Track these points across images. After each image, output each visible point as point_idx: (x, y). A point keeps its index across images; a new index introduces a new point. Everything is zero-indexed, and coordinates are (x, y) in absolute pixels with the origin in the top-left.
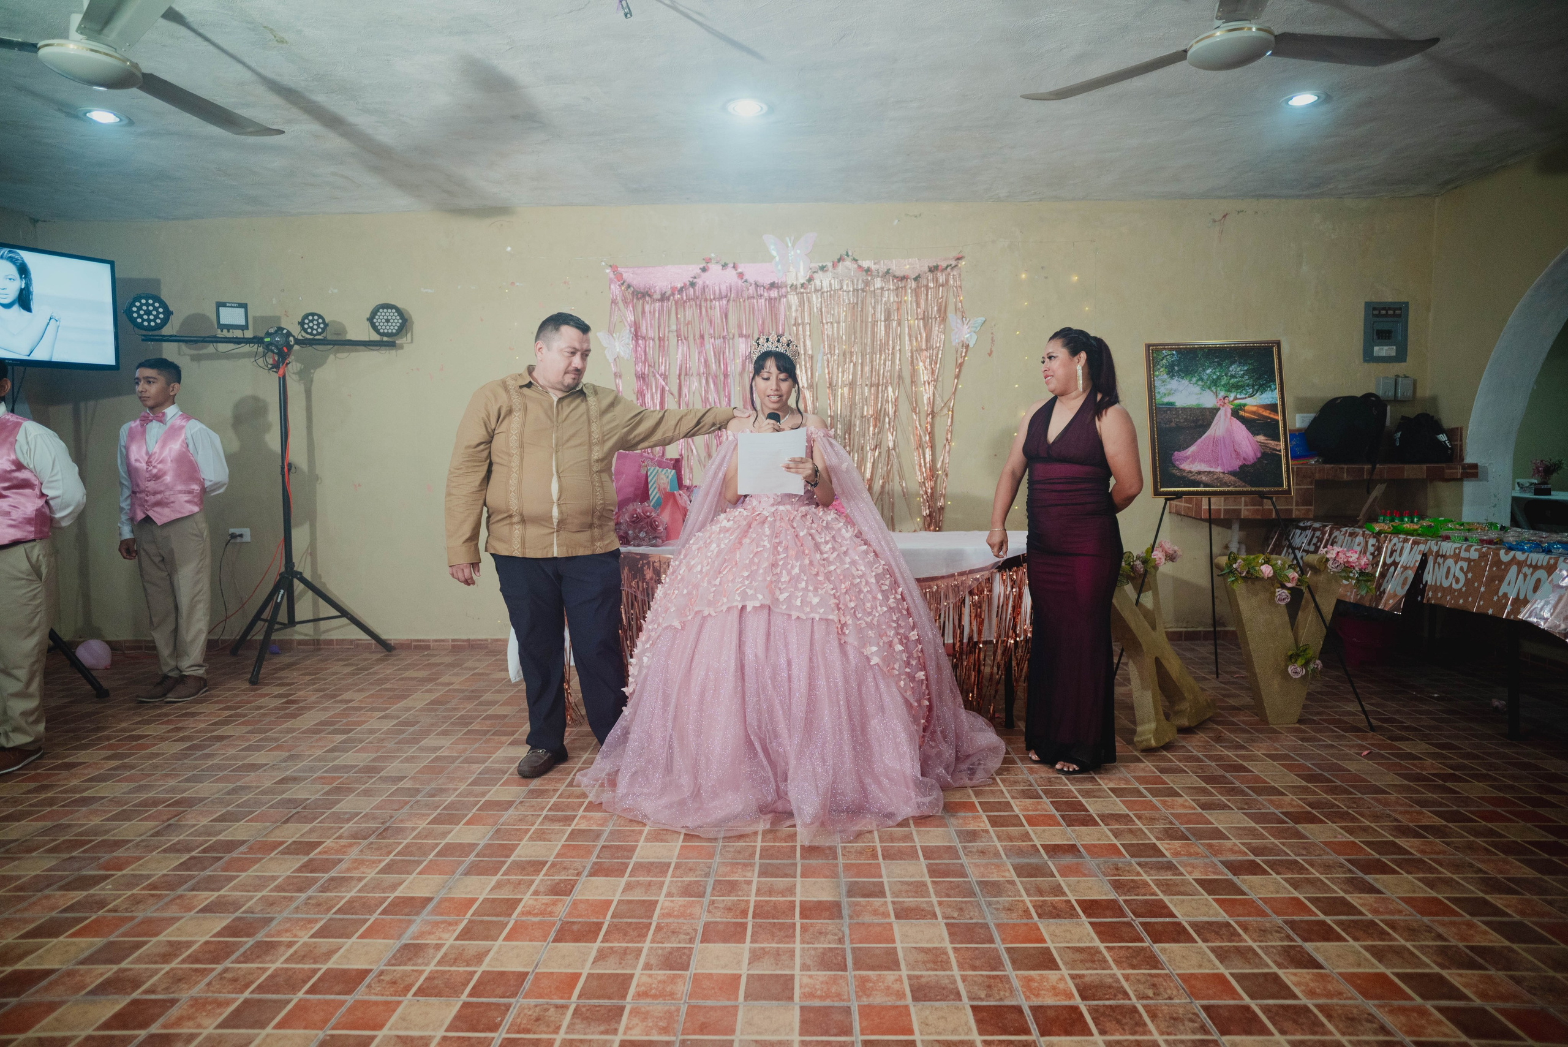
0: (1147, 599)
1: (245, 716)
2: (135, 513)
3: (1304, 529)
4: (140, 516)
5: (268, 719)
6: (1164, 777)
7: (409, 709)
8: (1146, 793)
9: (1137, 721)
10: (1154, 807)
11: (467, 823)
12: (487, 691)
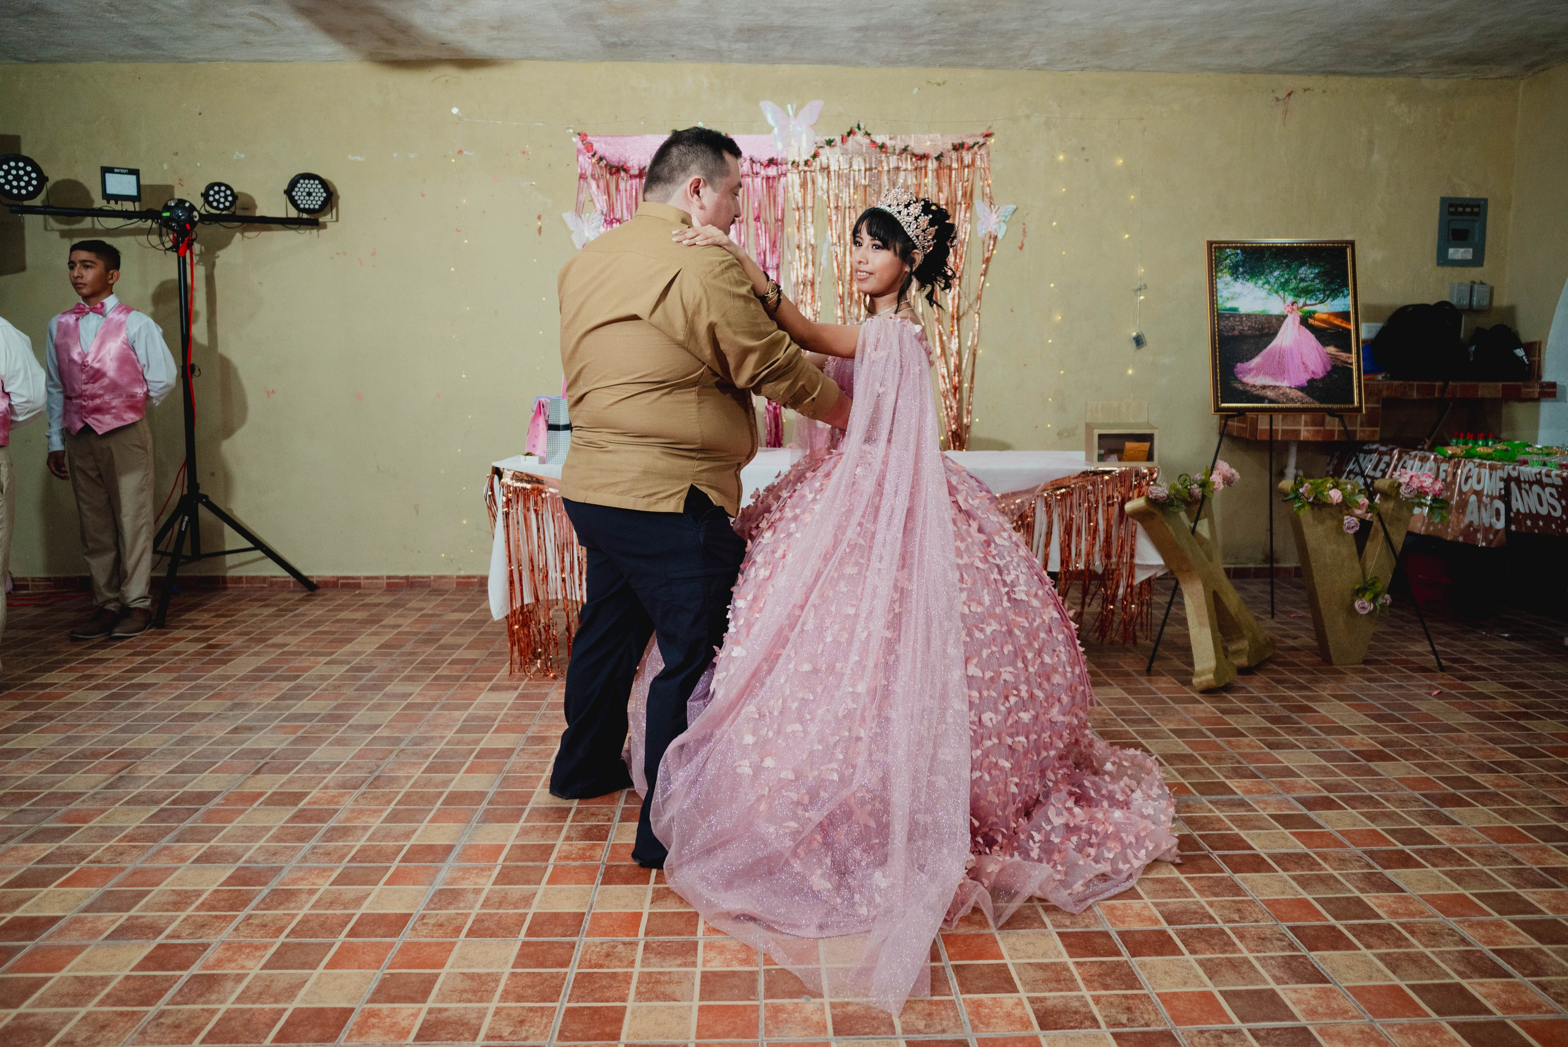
0: (1203, 528)
1: (163, 662)
3: (1371, 452)
4: (78, 425)
5: (192, 665)
6: (1226, 718)
7: (358, 654)
8: (1208, 733)
9: (1196, 660)
10: (1219, 747)
11: (468, 771)
12: (444, 634)
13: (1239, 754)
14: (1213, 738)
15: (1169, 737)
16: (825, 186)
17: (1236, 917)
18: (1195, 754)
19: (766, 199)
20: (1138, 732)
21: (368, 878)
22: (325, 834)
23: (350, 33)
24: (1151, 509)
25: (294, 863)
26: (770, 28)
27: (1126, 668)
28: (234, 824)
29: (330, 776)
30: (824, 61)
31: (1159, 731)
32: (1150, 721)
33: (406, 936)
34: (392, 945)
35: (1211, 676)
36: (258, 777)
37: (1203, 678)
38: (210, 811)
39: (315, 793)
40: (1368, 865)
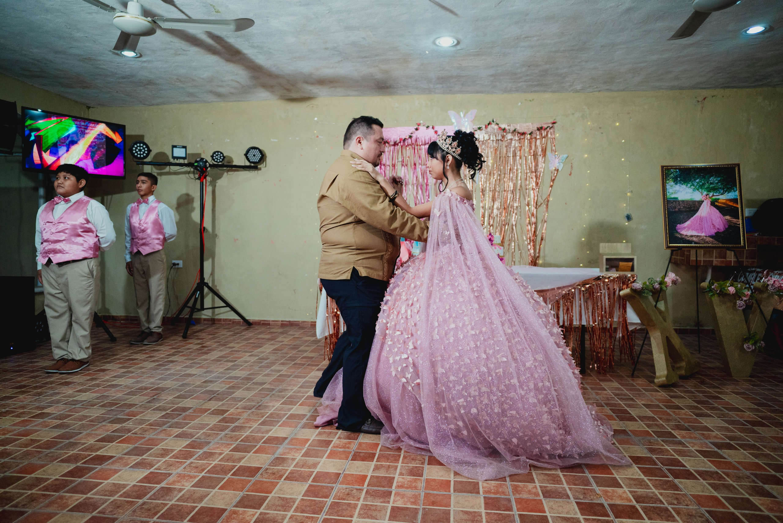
0: (661, 305)
1: (182, 352)
2: (133, 249)
3: (752, 272)
4: (135, 250)
5: (193, 354)
6: (673, 400)
7: (263, 352)
8: (663, 407)
9: (656, 370)
10: (668, 414)
11: (300, 405)
12: (301, 346)
13: (679, 418)
14: (666, 409)
15: (642, 408)
17: (675, 502)
18: (655, 417)
20: (625, 404)
21: (246, 450)
22: (232, 429)
23: (272, 87)
24: (633, 294)
25: (216, 441)
26: (452, 77)
27: (621, 373)
28: (195, 421)
29: (240, 404)
30: (478, 92)
31: (637, 404)
32: (632, 399)
33: (258, 477)
34: (250, 481)
35: (664, 379)
36: (210, 402)
37: (660, 380)
38: (186, 415)
39: (232, 410)
40: (754, 481)
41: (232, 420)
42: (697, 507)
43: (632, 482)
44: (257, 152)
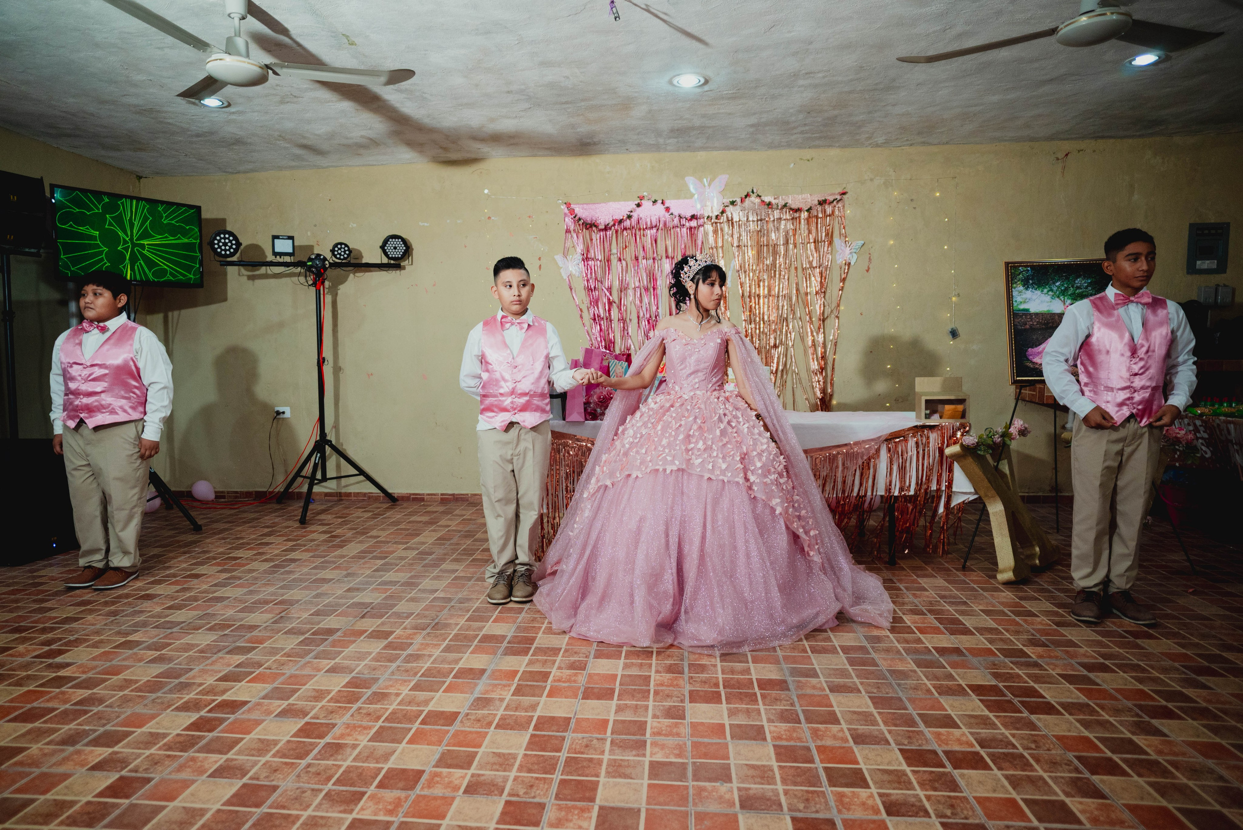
5: (323, 548)
6: (1023, 603)
7: (424, 543)
8: (1009, 613)
9: (999, 561)
11: (494, 621)
12: (477, 532)
13: (1033, 629)
14: (1013, 617)
15: (980, 615)
16: (730, 232)
17: (1033, 746)
18: (1000, 628)
19: (690, 241)
20: (956, 611)
21: (432, 688)
22: (405, 658)
24: (964, 453)
25: (386, 676)
27: (947, 565)
28: (349, 649)
29: (408, 621)
30: (729, 148)
31: (973, 611)
32: (965, 604)
33: (457, 726)
34: (448, 731)
35: (1011, 573)
36: (364, 620)
37: (1005, 575)
38: (334, 641)
39: (399, 631)
40: (1137, 715)
41: (403, 647)
42: (1063, 752)
43: (973, 720)
44: (398, 243)
